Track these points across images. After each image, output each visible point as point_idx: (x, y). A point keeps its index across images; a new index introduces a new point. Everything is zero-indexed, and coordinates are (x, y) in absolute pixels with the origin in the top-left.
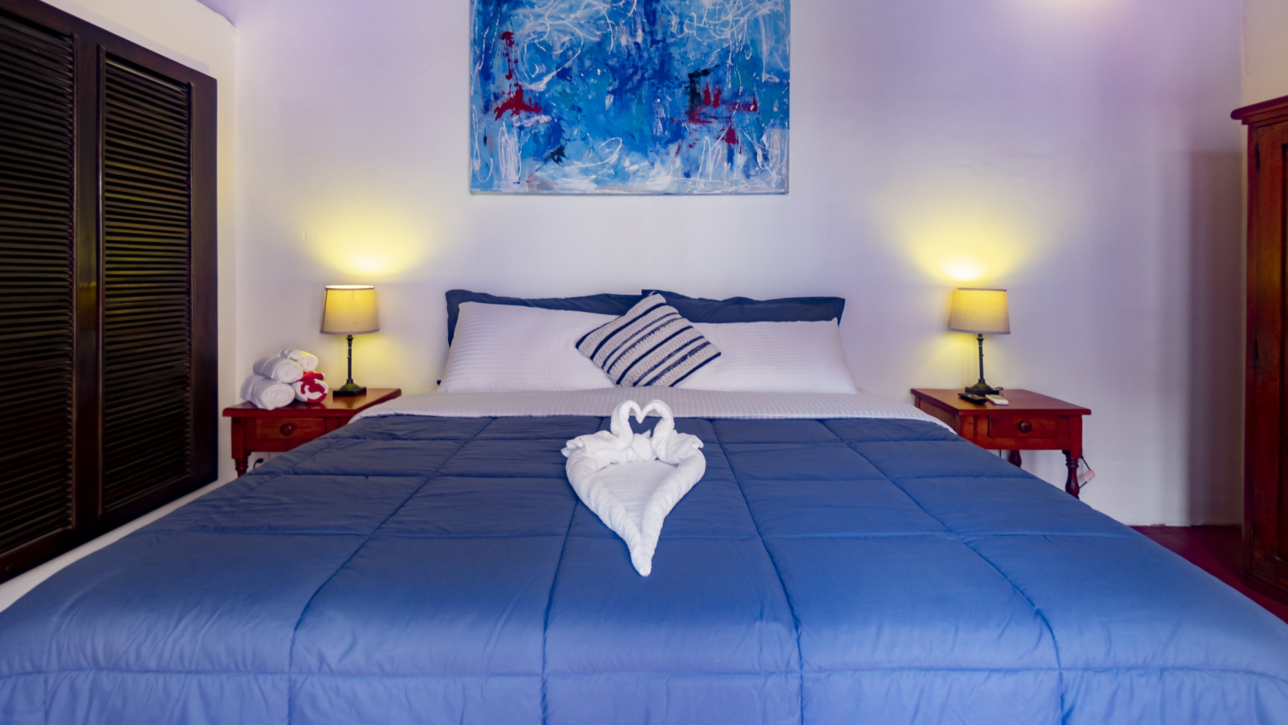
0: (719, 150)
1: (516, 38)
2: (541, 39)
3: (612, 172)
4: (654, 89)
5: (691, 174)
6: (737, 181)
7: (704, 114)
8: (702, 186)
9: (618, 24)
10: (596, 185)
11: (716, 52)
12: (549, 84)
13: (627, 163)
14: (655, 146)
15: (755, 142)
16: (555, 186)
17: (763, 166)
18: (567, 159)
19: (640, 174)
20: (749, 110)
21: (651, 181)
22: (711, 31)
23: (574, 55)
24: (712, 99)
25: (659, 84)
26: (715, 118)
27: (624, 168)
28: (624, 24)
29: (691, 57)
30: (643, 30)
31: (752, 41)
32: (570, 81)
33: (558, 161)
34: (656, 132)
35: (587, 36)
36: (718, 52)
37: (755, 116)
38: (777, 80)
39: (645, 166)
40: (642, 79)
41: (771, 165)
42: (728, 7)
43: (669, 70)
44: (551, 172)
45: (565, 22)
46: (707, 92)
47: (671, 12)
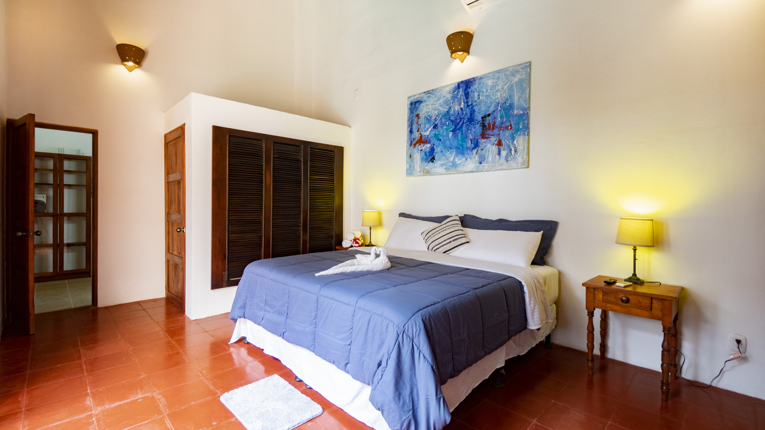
0: (494, 150)
1: (420, 116)
2: (428, 114)
3: (451, 164)
4: (468, 126)
5: (482, 162)
6: (502, 163)
7: (488, 134)
8: (487, 167)
9: (454, 102)
10: (445, 170)
11: (493, 104)
12: (431, 131)
13: (457, 160)
14: (468, 152)
15: (511, 144)
16: (431, 172)
17: (514, 155)
18: (436, 160)
19: (462, 164)
20: (508, 129)
21: (466, 167)
22: (491, 96)
23: (439, 118)
24: (492, 127)
25: (470, 124)
26: (493, 135)
27: (456, 162)
28: (457, 101)
29: (483, 109)
30: (464, 102)
31: (510, 96)
32: (437, 129)
33: (433, 162)
34: (468, 145)
35: (443, 109)
36: (494, 104)
37: (511, 131)
38: (522, 112)
39: (463, 161)
40: (463, 123)
41: (518, 154)
42: (499, 82)
43: (473, 117)
44: (430, 166)
45: (436, 105)
46: (489, 124)
47: (475, 91)
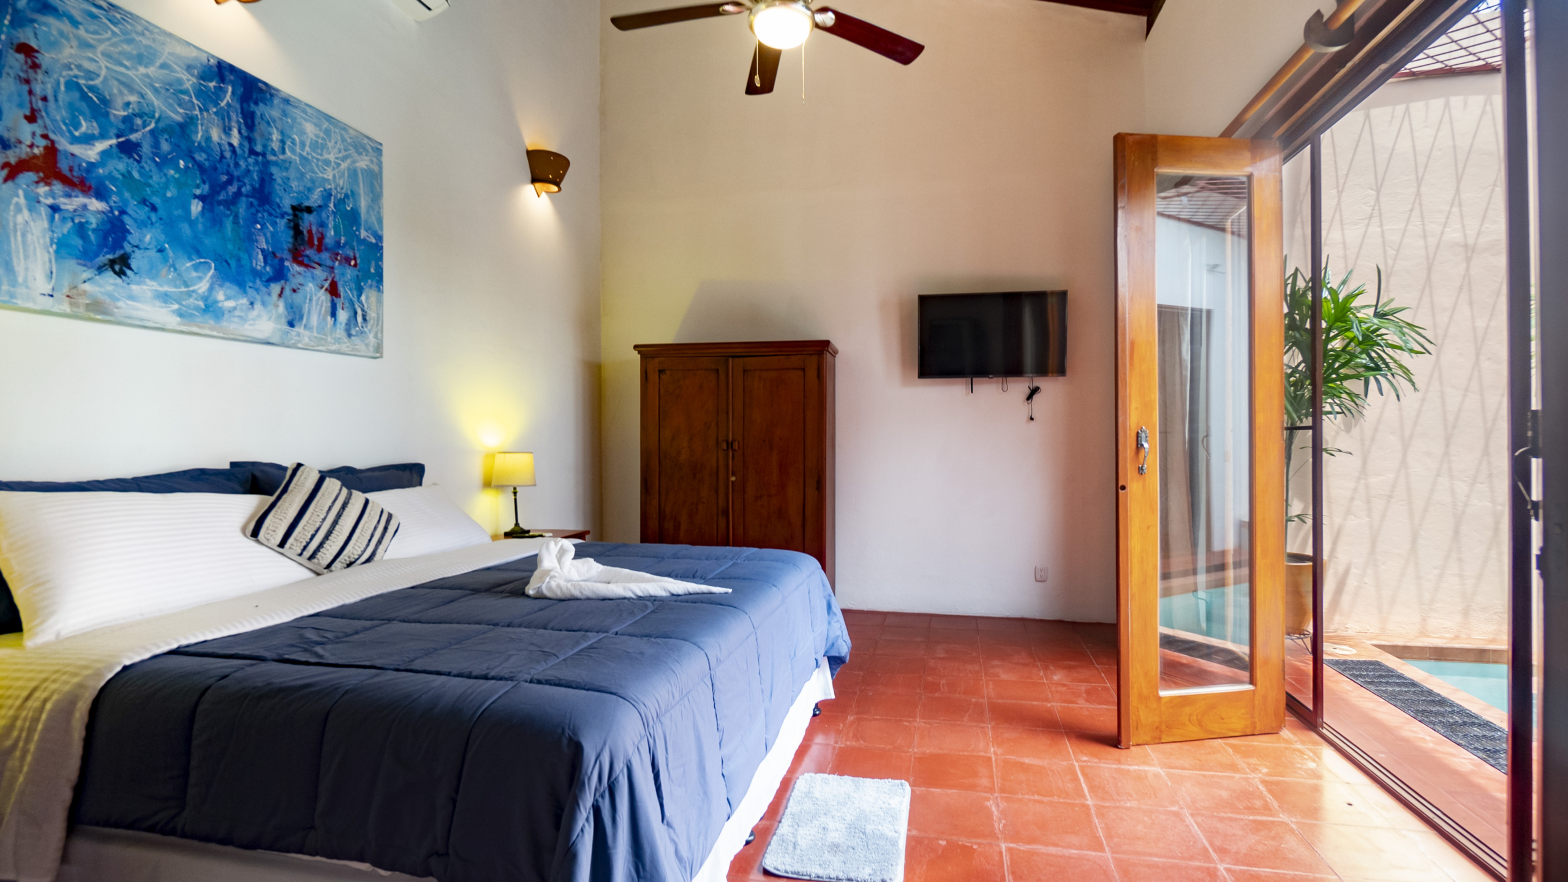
0: (322, 302)
1: (43, 60)
2: (91, 83)
3: (201, 304)
4: (253, 210)
5: (295, 323)
6: (339, 338)
7: (308, 257)
8: (306, 340)
9: (207, 110)
10: (179, 319)
11: (319, 190)
12: (104, 155)
13: (220, 296)
14: (254, 282)
15: (355, 299)
16: (116, 310)
17: (362, 327)
18: (136, 273)
19: (237, 313)
20: (350, 265)
21: (250, 325)
22: (313, 164)
23: (144, 126)
24: (316, 242)
25: (259, 206)
26: (320, 265)
27: (216, 302)
28: (216, 113)
29: (293, 186)
30: (240, 132)
31: (352, 192)
32: (139, 162)
33: (120, 274)
34: (257, 264)
35: (164, 108)
36: (321, 191)
37: (355, 272)
38: (374, 241)
39: (242, 304)
40: (238, 194)
41: (369, 327)
42: (330, 145)
43: (270, 193)
44: (110, 288)
45: (129, 73)
46: (310, 232)
47: (272, 124)
